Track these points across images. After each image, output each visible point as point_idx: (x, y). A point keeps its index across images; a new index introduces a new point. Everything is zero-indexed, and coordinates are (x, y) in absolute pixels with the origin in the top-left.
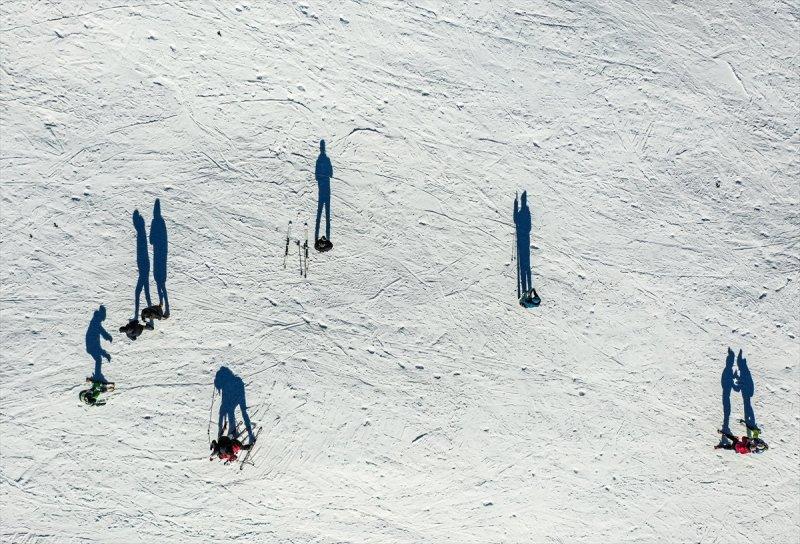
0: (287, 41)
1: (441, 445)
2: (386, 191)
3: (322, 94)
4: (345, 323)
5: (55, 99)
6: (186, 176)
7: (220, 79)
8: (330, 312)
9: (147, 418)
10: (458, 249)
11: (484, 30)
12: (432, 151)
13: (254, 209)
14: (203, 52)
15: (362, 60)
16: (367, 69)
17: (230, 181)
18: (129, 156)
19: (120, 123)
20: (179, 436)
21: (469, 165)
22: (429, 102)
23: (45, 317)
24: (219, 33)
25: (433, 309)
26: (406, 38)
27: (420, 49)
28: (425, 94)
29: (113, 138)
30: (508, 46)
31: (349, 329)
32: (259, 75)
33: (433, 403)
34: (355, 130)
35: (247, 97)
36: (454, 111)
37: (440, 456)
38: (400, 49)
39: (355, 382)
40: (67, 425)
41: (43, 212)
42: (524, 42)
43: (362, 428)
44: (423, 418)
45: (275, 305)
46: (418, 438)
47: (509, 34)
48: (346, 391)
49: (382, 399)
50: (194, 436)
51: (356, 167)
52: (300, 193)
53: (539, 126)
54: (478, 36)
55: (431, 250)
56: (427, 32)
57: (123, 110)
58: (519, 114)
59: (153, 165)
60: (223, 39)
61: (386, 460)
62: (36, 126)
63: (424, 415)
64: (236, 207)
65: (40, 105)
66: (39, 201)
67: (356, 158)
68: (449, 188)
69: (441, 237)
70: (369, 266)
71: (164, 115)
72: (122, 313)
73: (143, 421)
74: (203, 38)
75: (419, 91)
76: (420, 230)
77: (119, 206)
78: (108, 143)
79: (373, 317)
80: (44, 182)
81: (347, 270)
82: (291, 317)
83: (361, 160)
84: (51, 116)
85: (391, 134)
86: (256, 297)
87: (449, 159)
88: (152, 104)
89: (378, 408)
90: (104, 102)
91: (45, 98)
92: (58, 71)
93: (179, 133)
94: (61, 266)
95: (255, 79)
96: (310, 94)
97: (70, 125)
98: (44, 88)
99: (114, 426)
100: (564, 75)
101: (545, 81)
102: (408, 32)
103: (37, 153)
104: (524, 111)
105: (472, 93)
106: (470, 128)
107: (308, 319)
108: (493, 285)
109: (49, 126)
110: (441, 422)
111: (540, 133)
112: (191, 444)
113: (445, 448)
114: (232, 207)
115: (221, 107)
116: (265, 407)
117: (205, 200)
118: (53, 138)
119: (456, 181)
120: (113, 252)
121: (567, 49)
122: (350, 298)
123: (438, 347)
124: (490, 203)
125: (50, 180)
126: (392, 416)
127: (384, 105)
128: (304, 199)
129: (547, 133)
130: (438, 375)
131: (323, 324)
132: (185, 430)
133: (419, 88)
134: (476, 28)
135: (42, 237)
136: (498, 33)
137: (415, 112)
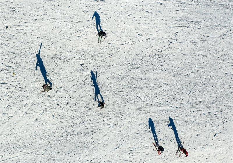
0: (145, 21)
1: (223, 136)
2: (184, 60)
3: (158, 35)
4: (183, 104)
5: (82, 56)
6: (125, 70)
7: (128, 38)
8: (178, 102)
9: (132, 150)
10: (210, 72)
11: (200, 4)
12: (194, 44)
13: (147, 75)
14: (121, 31)
15: (167, 22)
16: (169, 24)
17: (138, 68)
18: (107, 68)
19: (102, 59)
20: (143, 154)
21: (206, 45)
22: (190, 29)
23: (94, 125)
24: (124, 24)
25: (208, 93)
26: (178, 12)
27: (183, 14)
28: (188, 27)
29: (101, 64)
30: (208, 6)
31: (185, 106)
32: (138, 33)
33: (216, 123)
34: (170, 43)
35: (137, 41)
36: (198, 30)
37: (223, 140)
38: (177, 15)
39: (191, 122)
40: (108, 159)
41: (86, 92)
42: (212, 4)
43: (197, 137)
44: (215, 128)
45: (161, 104)
46: (215, 136)
47: (207, 3)
48: (189, 126)
49: (201, 126)
50: (147, 153)
51: (173, 54)
52: (159, 67)
53: (224, 28)
54: (199, 6)
55: (202, 74)
56: (183, 8)
57: (102, 54)
58: (217, 26)
59: (114, 69)
60: (126, 25)
61: (207, 145)
62: (78, 66)
63: (214, 128)
64: (141, 76)
65: (77, 59)
66: (84, 89)
67: (173, 52)
68: (202, 54)
69: (204, 70)
70: (185, 84)
71: (114, 53)
72: (116, 118)
73: (131, 152)
74: (120, 27)
75: (186, 27)
76: (197, 69)
77: (107, 84)
78: (100, 66)
79: (191, 100)
80: (83, 82)
81: (179, 87)
82: (166, 106)
83: (174, 52)
84: (81, 62)
85: (181, 42)
86: (154, 103)
87: (200, 45)
88: (110, 50)
89: (200, 129)
90: (96, 53)
91: (78, 56)
92: (81, 47)
93: (119, 57)
94: (95, 108)
95: (137, 35)
96: (154, 36)
97: (87, 63)
98: (77, 54)
99: (122, 156)
100: (227, 11)
101: (222, 14)
102: (178, 10)
103: (80, 74)
104: (218, 25)
105: (201, 23)
106: (204, 34)
107: (172, 106)
108: (224, 81)
109: (82, 65)
110: (221, 128)
111: (224, 30)
112: (147, 155)
113: (223, 137)
114: (140, 76)
115: (130, 46)
116: (166, 137)
117: (132, 76)
118: (83, 68)
119: (204, 51)
120: (109, 99)
121: (225, 3)
122: (182, 96)
123: (213, 105)
124: (216, 56)
125: (85, 82)
126: (205, 131)
127: (177, 33)
128: (161, 68)
129: (227, 30)
130: (215, 113)
131: (176, 106)
132: (144, 151)
133: (186, 26)
134: (197, 4)
135: (87, 100)
136: (204, 4)
137: (187, 33)
